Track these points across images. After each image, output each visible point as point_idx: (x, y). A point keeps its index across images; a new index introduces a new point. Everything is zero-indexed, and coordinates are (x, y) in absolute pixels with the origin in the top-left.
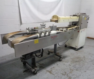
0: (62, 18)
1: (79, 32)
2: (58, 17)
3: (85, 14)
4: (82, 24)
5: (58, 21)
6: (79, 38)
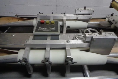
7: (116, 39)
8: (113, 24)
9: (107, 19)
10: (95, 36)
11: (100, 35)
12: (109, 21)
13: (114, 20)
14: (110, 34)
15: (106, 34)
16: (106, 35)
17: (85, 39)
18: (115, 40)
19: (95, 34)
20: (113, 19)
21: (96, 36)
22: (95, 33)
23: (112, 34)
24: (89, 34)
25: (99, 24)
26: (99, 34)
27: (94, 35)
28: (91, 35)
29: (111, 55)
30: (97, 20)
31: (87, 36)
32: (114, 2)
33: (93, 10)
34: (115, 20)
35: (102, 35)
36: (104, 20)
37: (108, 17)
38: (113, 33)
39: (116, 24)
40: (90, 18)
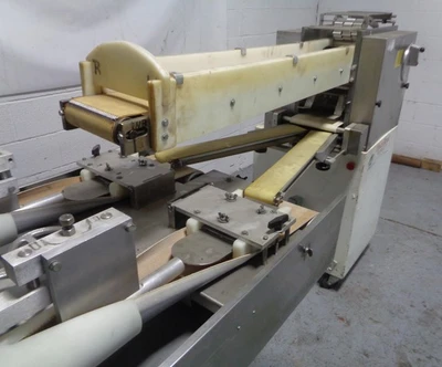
0: (215, 83)
1: (351, 166)
2: (151, 73)
3: (386, 18)
4: (379, 104)
5: (160, 132)
6: (354, 210)
7: (129, 225)
8: (111, 182)
9: (85, 173)
10: (51, 248)
11: (68, 235)
12: (97, 178)
13: (109, 169)
14: (103, 217)
15: (88, 222)
16: (90, 228)
17: (14, 280)
18: (127, 229)
19: (46, 244)
20: (105, 166)
21: (54, 245)
22: (46, 238)
23: (110, 214)
24: (21, 255)
25: (65, 200)
26: (61, 234)
27: (44, 247)
28: (29, 252)
29: (146, 284)
30: (49, 188)
31: (15, 262)
32: (68, 109)
33: (7, 154)
34: (111, 166)
35: (74, 232)
36: (76, 179)
37: (85, 163)
38: (112, 210)
39: (120, 178)
40: (11, 190)
